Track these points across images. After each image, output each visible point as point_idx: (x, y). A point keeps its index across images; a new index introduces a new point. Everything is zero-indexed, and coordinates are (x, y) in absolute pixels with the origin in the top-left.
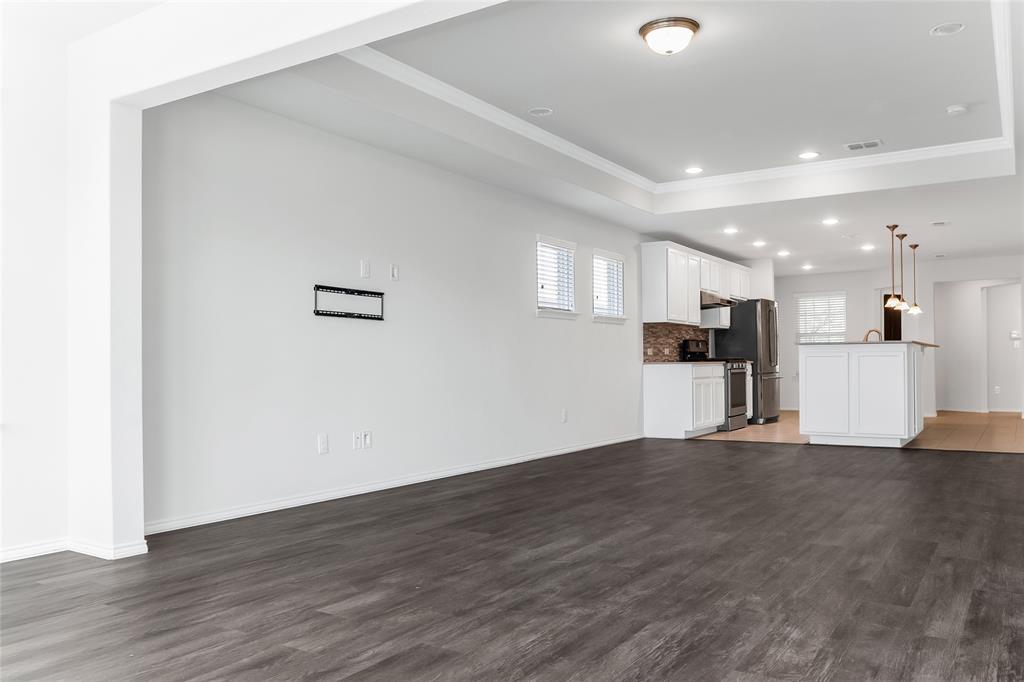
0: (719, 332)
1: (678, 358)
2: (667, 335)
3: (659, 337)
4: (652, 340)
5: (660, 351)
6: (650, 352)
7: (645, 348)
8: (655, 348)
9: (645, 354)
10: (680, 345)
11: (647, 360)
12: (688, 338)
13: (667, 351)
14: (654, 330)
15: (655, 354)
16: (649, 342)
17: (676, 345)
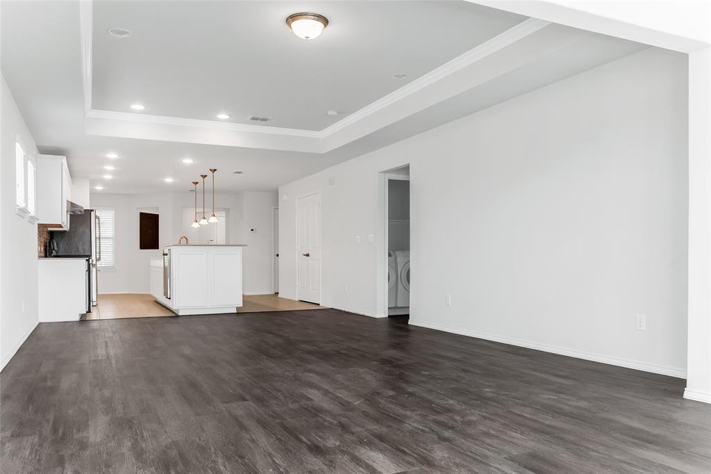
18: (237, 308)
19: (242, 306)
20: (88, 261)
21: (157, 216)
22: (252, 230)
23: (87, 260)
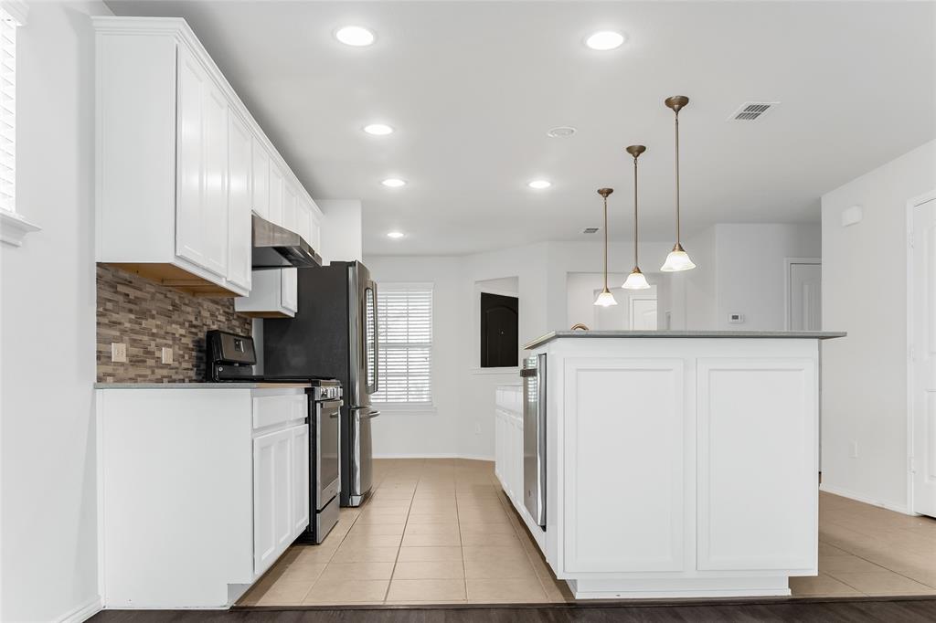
0: (274, 323)
1: (192, 374)
2: (168, 315)
3: (144, 314)
4: (126, 319)
5: (148, 353)
6: (119, 352)
7: (101, 339)
8: (134, 342)
9: (102, 357)
10: (198, 343)
11: (108, 374)
12: (215, 327)
13: (166, 355)
14: (133, 293)
15: (135, 361)
16: (114, 324)
17: (188, 341)
18: (793, 582)
19: (817, 575)
20: (310, 392)
21: (514, 302)
22: (735, 317)
23: (307, 390)
